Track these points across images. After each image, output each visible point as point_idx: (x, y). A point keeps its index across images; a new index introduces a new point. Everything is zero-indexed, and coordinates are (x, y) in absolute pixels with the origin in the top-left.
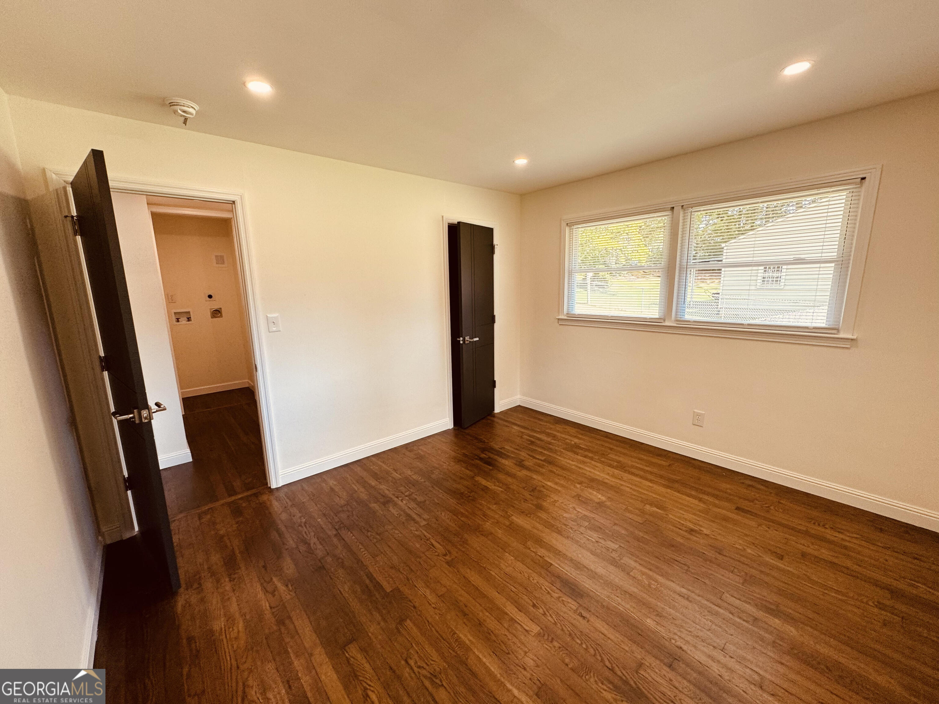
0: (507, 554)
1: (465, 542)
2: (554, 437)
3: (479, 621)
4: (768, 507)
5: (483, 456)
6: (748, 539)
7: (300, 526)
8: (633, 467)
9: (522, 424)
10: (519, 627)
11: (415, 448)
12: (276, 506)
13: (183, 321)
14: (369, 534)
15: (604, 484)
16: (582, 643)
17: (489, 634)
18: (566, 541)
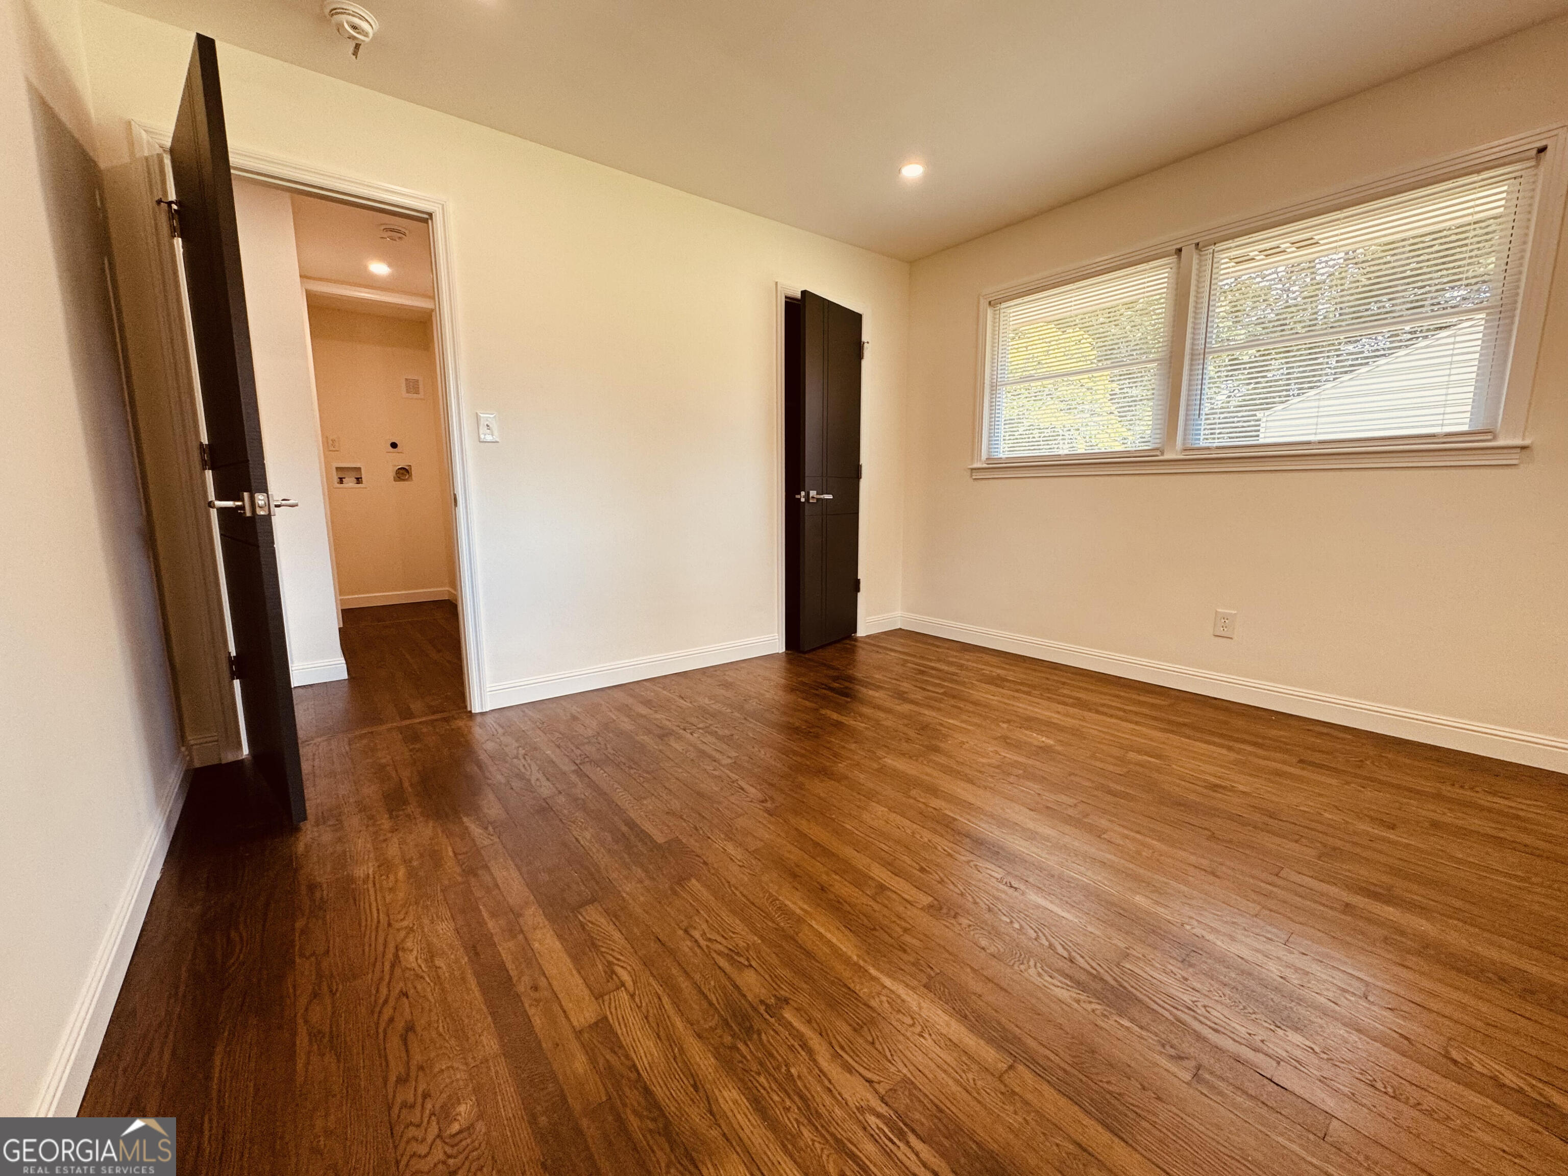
0: (874, 804)
1: (801, 786)
2: (961, 667)
3: (821, 885)
4: (1361, 761)
5: (836, 685)
6: (1325, 800)
7: (517, 757)
8: (1103, 705)
9: (907, 651)
10: (894, 896)
11: (718, 673)
12: (478, 732)
13: (350, 483)
14: (632, 771)
15: (1049, 724)
16: (1012, 922)
17: (841, 903)
18: (980, 792)
